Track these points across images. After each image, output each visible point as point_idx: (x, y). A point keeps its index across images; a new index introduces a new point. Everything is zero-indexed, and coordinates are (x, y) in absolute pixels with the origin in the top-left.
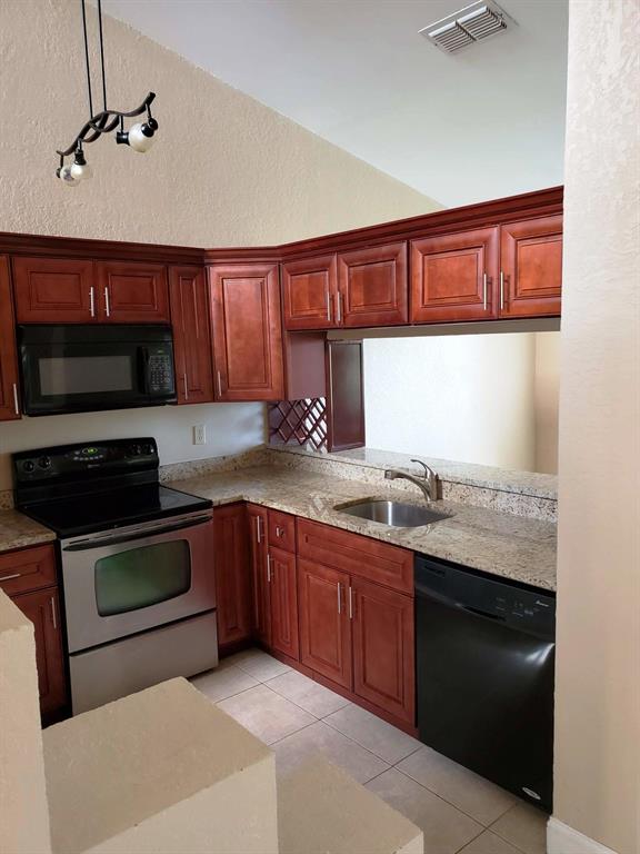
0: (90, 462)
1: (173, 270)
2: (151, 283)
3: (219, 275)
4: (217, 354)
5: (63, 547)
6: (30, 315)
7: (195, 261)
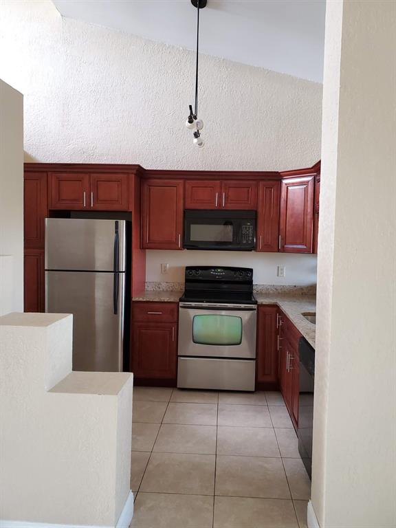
0: (219, 276)
1: (261, 183)
2: (248, 191)
3: (286, 184)
4: (282, 226)
5: (180, 305)
6: (190, 205)
7: (275, 179)
